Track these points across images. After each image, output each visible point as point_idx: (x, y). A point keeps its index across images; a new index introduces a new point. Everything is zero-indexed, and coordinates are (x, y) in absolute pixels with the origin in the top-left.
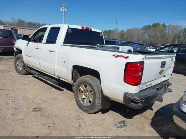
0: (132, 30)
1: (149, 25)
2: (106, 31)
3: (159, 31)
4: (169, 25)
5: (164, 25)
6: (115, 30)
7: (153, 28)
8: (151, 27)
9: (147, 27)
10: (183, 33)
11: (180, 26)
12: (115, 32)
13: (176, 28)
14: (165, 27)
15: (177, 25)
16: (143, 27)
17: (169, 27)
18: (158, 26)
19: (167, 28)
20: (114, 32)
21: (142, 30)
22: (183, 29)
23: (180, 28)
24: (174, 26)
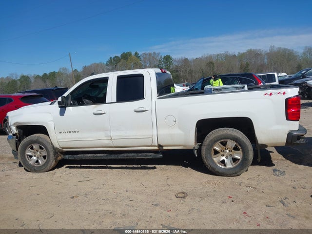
0: (90, 67)
1: (116, 57)
2: (45, 75)
3: (132, 64)
4: (144, 54)
5: (136, 54)
6: (62, 71)
7: (122, 60)
8: (120, 60)
9: (114, 61)
10: (165, 62)
11: (159, 54)
12: (62, 74)
13: (153, 57)
14: (139, 57)
15: (154, 53)
16: (108, 60)
17: (145, 56)
18: (130, 56)
19: (142, 58)
20: (60, 74)
21: (107, 65)
22: (163, 57)
23: (158, 56)
24: (150, 54)
